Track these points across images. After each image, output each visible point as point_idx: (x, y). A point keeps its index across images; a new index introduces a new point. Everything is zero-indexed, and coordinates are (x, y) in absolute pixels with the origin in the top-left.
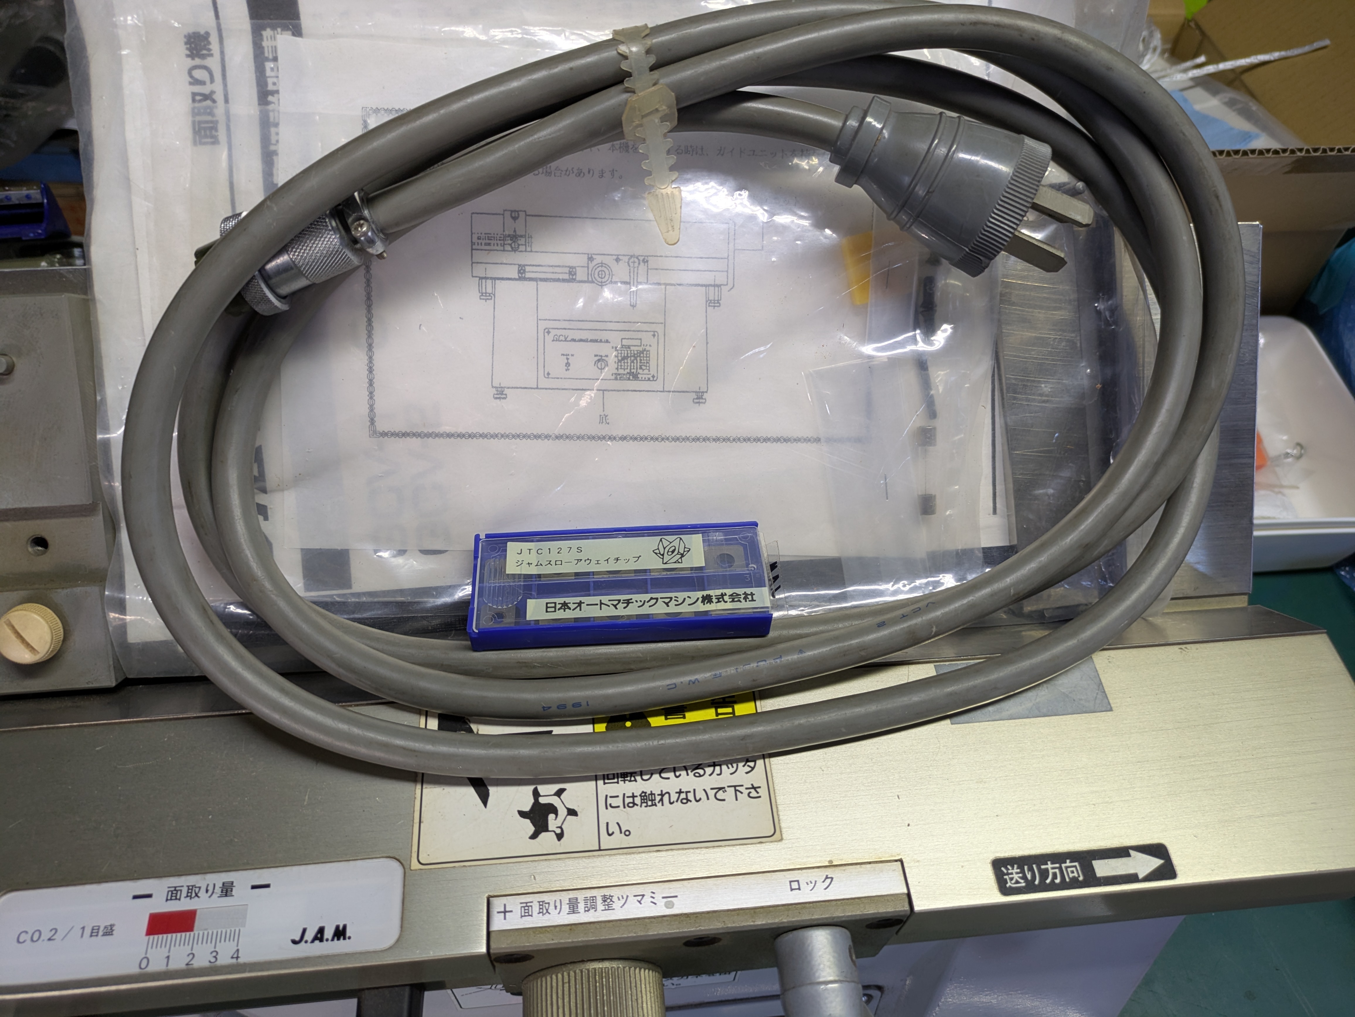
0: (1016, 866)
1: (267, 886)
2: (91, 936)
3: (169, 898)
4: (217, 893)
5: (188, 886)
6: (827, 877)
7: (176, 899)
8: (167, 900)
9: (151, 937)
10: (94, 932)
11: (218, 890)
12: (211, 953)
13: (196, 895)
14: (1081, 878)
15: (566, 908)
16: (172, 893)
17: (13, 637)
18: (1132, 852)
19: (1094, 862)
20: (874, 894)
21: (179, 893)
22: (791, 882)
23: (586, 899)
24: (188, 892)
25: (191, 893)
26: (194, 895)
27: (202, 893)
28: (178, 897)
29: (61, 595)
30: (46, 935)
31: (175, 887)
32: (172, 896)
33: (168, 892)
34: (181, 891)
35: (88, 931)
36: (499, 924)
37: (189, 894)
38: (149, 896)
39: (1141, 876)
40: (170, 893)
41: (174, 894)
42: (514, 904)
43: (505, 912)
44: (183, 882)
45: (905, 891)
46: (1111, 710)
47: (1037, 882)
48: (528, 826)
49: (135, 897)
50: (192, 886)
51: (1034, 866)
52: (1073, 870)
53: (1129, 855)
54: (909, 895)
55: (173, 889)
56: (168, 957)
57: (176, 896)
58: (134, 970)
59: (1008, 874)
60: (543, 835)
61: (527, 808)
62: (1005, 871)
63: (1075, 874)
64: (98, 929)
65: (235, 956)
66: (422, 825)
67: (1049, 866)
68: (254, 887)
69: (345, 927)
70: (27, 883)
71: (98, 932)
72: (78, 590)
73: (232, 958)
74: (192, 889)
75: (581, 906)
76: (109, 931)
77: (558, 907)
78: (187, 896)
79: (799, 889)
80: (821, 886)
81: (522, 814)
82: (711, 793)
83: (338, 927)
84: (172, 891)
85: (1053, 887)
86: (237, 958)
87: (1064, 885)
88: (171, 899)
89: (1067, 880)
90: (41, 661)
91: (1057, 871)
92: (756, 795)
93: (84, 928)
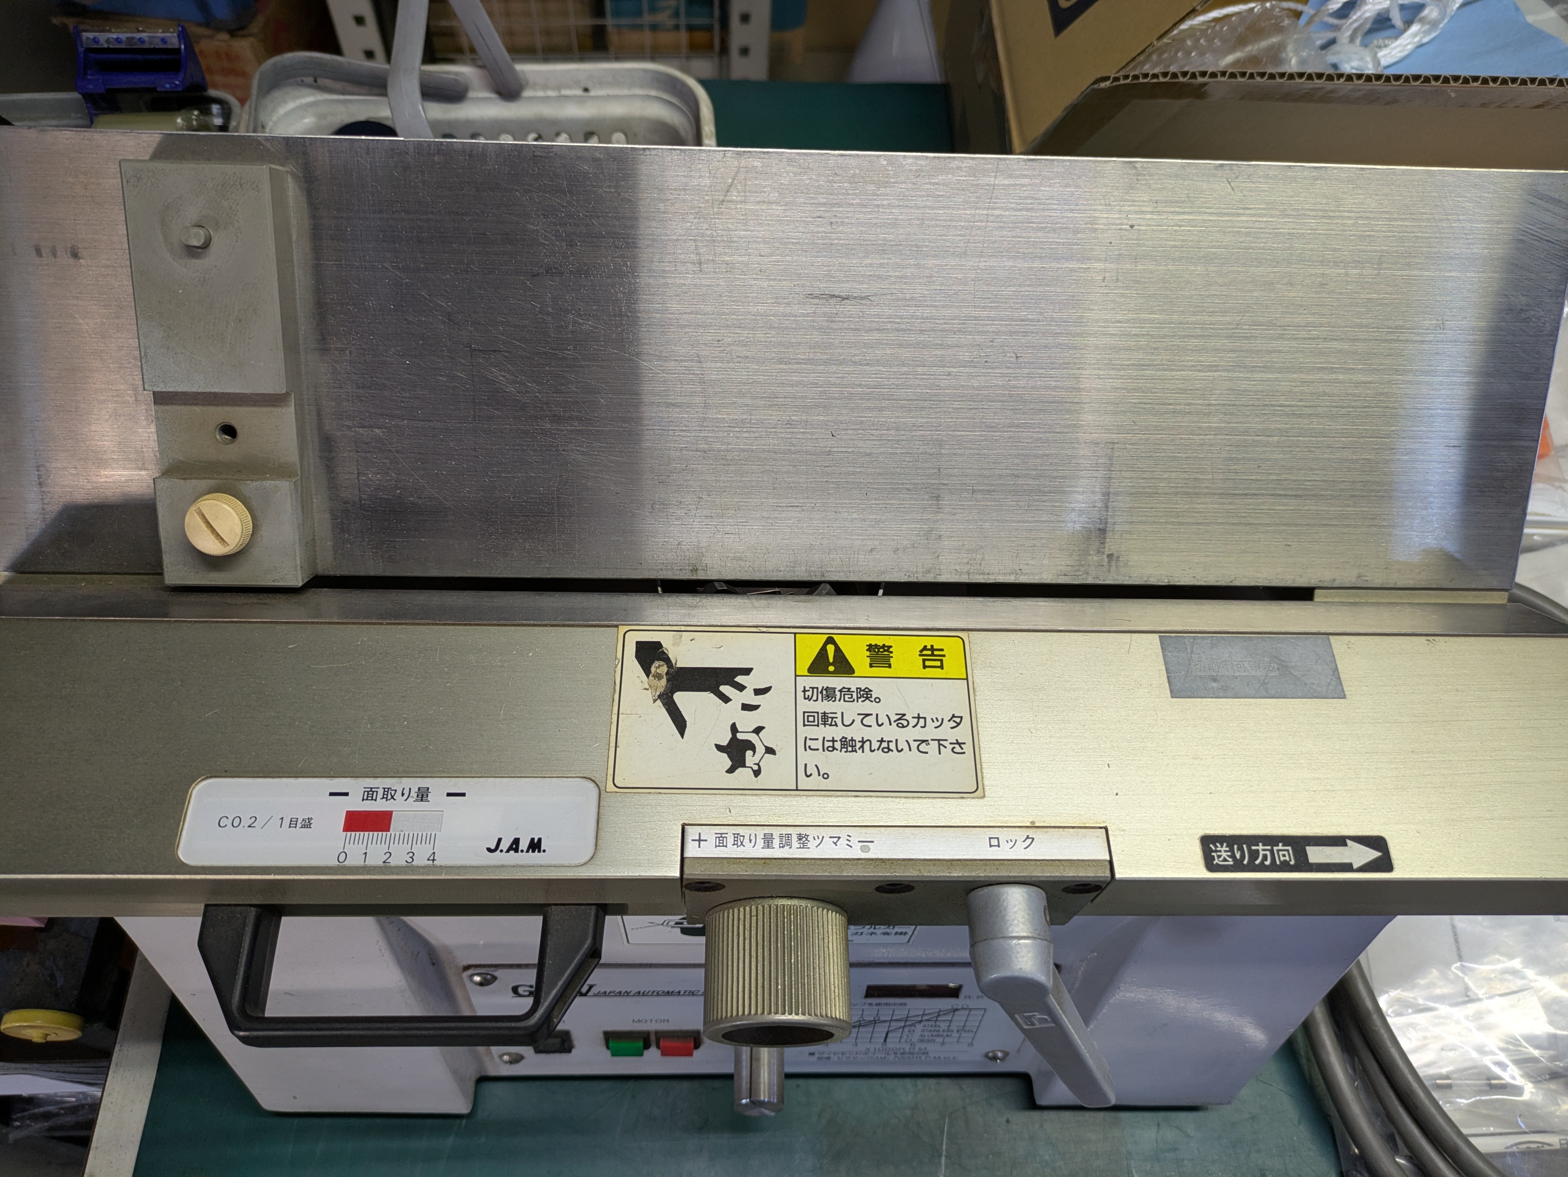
0: (1225, 844)
1: (463, 795)
2: (290, 827)
3: (365, 798)
4: (412, 797)
5: (384, 789)
6: (1028, 837)
7: (372, 799)
8: (363, 800)
9: (349, 833)
10: (293, 823)
11: (414, 794)
12: (408, 854)
13: (392, 797)
14: (1292, 863)
15: (760, 842)
16: (368, 794)
17: (203, 526)
18: (1348, 842)
19: (1308, 848)
20: (1075, 858)
21: (375, 793)
22: (990, 838)
23: (781, 836)
24: (384, 794)
25: (387, 795)
26: (389, 797)
27: (398, 796)
28: (374, 798)
29: (250, 487)
30: (246, 822)
31: (371, 788)
32: (368, 797)
33: (365, 792)
34: (377, 792)
35: (286, 822)
36: (692, 851)
37: (385, 796)
38: (346, 794)
39: (1355, 866)
40: (366, 793)
41: (370, 794)
42: (709, 834)
43: (700, 840)
44: (380, 783)
45: (1108, 858)
46: (1344, 697)
47: (1245, 862)
48: (725, 761)
49: (332, 794)
50: (388, 789)
51: (1245, 846)
52: (1285, 854)
53: (1345, 845)
54: (1111, 862)
55: (369, 790)
56: (366, 853)
57: (372, 797)
58: (334, 862)
59: (1216, 851)
60: (740, 770)
61: (725, 743)
62: (1214, 848)
63: (1287, 858)
64: (297, 821)
65: (432, 858)
66: (618, 749)
67: (1261, 847)
68: (449, 795)
69: (540, 840)
70: (226, 771)
71: (296, 824)
72: (268, 484)
73: (428, 860)
74: (388, 792)
75: (776, 842)
76: (307, 824)
77: (753, 841)
78: (383, 798)
79: (999, 846)
80: (1021, 845)
81: (719, 748)
82: (914, 745)
83: (533, 839)
84: (368, 792)
85: (1262, 868)
86: (433, 860)
87: (1273, 868)
88: (367, 799)
89: (1278, 863)
90: (230, 553)
91: (1268, 853)
92: (961, 751)
93: (282, 819)
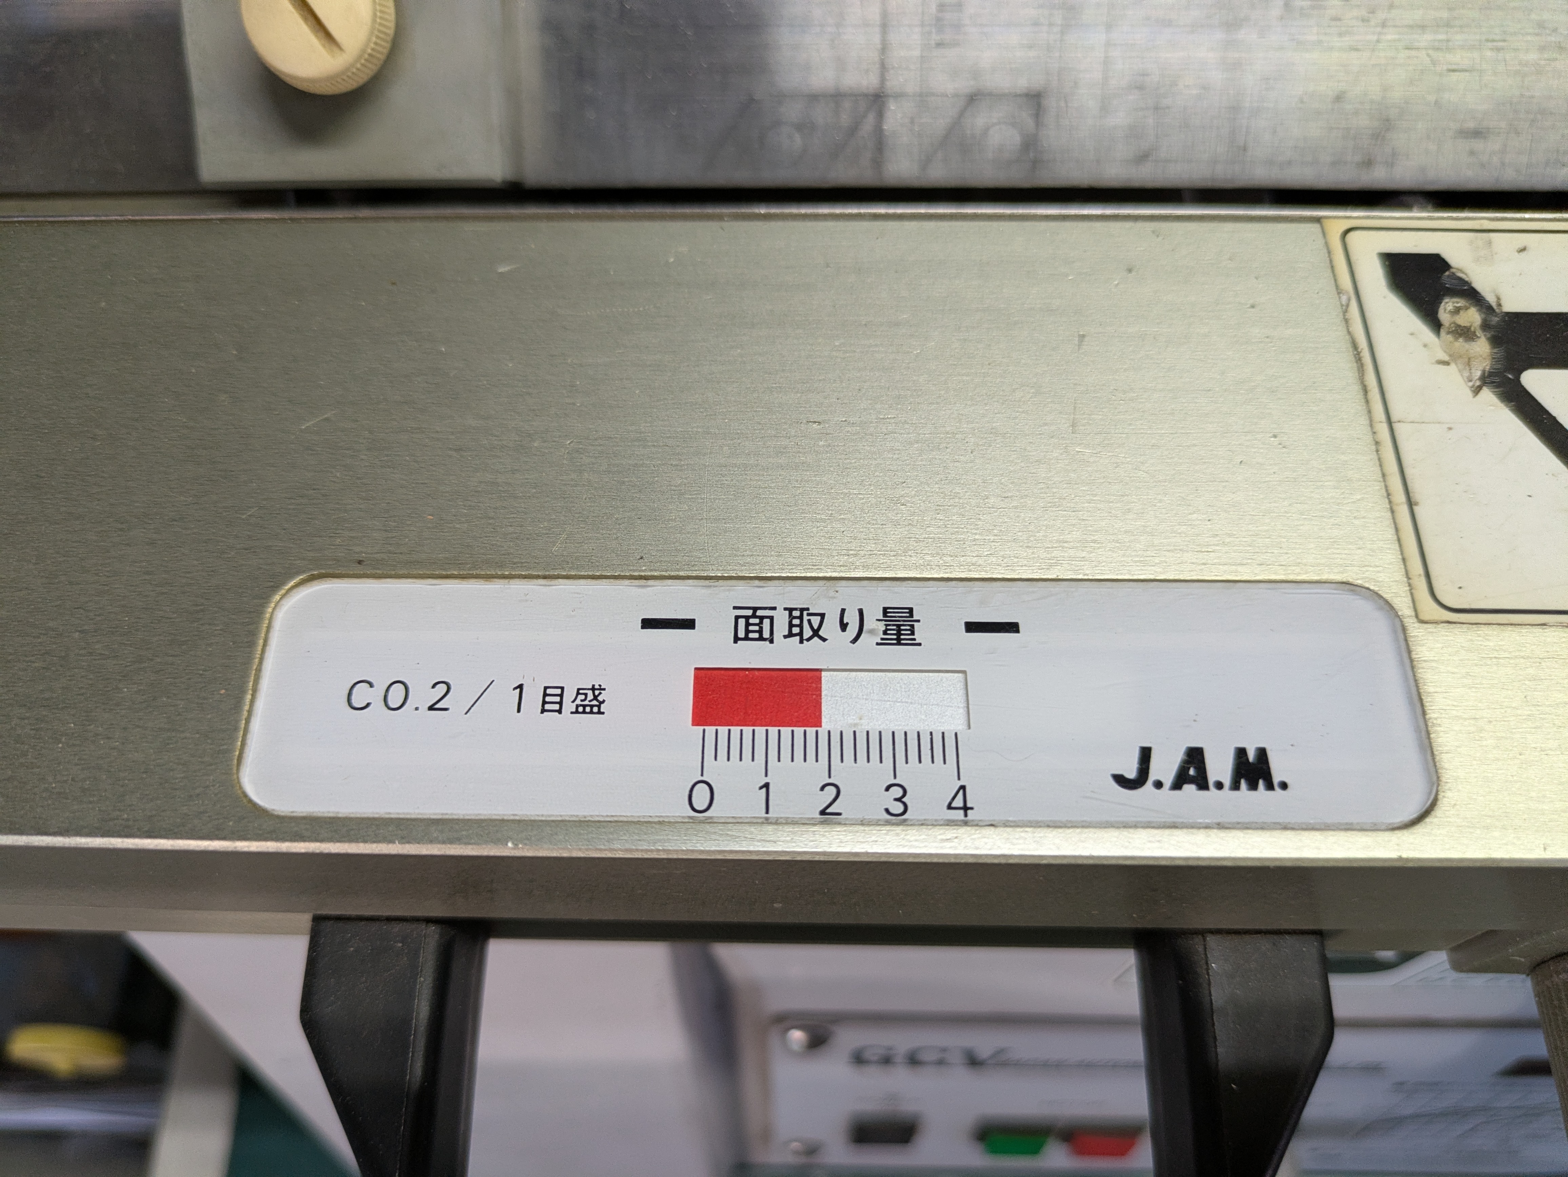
1: (1012, 627)
2: (543, 711)
3: (741, 634)
4: (872, 632)
5: (790, 610)
7: (761, 638)
8: (736, 639)
9: (710, 730)
10: (551, 700)
11: (874, 623)
12: (888, 789)
13: (816, 633)
16: (748, 624)
21: (767, 622)
24: (791, 626)
25: (801, 626)
26: (807, 633)
27: (830, 628)
28: (766, 635)
30: (421, 696)
32: (747, 632)
33: (737, 618)
34: (771, 618)
35: (532, 698)
37: (796, 630)
38: (689, 624)
40: (742, 622)
41: (753, 625)
44: (777, 595)
49: (648, 624)
50: (802, 610)
55: (749, 613)
56: (766, 786)
57: (760, 632)
58: (679, 809)
64: (561, 696)
65: (958, 802)
68: (972, 627)
69: (1262, 753)
71: (561, 703)
73: (950, 807)
74: (801, 618)
76: (592, 702)
78: (790, 635)
83: (1241, 753)
84: (747, 618)
86: (966, 809)
88: (746, 638)
93: (520, 687)
